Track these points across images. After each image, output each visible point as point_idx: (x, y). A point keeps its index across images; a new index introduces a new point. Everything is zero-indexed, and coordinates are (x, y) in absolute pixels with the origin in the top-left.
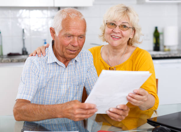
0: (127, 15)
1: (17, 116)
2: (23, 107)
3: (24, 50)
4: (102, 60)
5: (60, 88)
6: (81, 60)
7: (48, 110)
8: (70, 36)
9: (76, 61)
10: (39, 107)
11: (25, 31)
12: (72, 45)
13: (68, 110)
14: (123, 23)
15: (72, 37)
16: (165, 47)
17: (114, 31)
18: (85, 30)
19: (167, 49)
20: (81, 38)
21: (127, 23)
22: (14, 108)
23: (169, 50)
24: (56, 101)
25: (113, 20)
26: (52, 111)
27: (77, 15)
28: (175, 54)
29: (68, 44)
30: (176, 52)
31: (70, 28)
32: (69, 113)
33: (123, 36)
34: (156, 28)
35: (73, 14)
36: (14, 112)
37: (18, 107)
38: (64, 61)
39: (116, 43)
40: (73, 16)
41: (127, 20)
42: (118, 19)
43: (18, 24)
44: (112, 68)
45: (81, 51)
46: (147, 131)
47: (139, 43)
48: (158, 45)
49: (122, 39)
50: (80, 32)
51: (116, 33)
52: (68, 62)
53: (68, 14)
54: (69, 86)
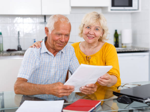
0: (99, 22)
1: (17, 90)
2: (21, 84)
3: (19, 47)
4: (81, 52)
5: (50, 71)
6: (66, 52)
7: (39, 88)
8: (60, 34)
9: (62, 52)
10: (33, 85)
11: (20, 33)
12: (61, 41)
13: (54, 90)
14: (96, 27)
15: (61, 35)
16: (122, 44)
17: (89, 33)
18: (70, 31)
19: (124, 46)
20: (67, 36)
21: (99, 27)
22: (15, 85)
23: (125, 47)
24: (46, 81)
25: (89, 24)
26: (42, 90)
27: (65, 20)
28: (130, 49)
29: (58, 40)
30: (131, 48)
31: (60, 29)
32: (55, 92)
33: (96, 36)
34: (116, 31)
35: (62, 19)
36: (14, 88)
37: (18, 84)
38: (54, 52)
39: (91, 41)
40: (62, 20)
41: (99, 25)
42: (93, 24)
43: (15, 28)
44: (88, 56)
45: (66, 45)
46: (113, 100)
47: (107, 39)
48: (117, 43)
49: (95, 38)
50: (67, 32)
51: (91, 35)
52: (57, 52)
53: (59, 18)
54: (56, 70)
